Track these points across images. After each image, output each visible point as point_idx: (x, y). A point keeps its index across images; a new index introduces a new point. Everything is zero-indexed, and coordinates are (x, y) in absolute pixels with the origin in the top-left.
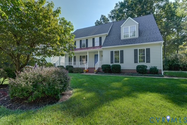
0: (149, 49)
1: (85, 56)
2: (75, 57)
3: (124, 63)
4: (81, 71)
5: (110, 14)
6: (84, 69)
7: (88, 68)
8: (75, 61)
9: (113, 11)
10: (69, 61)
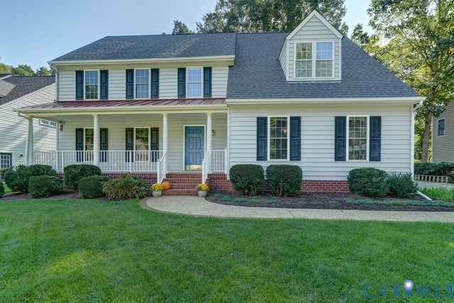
0: (379, 119)
1: (147, 130)
2: (104, 133)
3: (302, 160)
4: (143, 188)
5: (203, 23)
6: (153, 178)
7: (168, 175)
8: (104, 145)
9: (209, 18)
10: (79, 146)
